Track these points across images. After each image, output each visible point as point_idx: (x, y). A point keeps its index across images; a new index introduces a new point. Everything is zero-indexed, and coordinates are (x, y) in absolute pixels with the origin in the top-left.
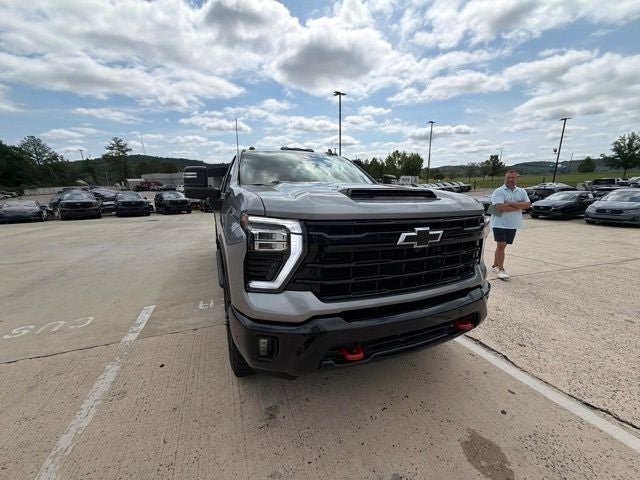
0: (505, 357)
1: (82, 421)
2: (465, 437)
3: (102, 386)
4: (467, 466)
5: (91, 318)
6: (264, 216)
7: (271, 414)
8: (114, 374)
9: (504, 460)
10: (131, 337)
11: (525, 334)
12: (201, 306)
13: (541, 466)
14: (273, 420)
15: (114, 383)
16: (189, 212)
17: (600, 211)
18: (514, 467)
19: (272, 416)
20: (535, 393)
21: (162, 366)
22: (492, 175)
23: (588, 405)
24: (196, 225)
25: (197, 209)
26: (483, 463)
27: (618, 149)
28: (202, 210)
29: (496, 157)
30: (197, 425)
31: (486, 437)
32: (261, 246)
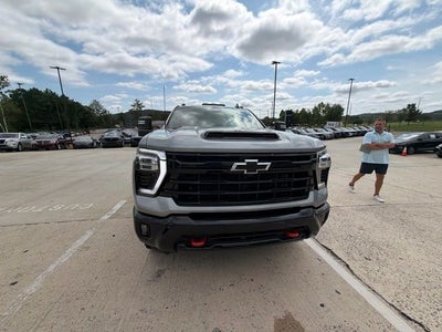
0: (347, 265)
1: (64, 259)
2: (281, 315)
8: (89, 237)
10: (106, 217)
11: (375, 251)
15: (86, 241)
19: (159, 276)
20: (358, 296)
21: (114, 236)
23: (403, 314)
29: (414, 105)
32: (144, 167)
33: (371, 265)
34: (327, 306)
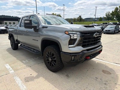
6: (73, 31)
19: (68, 76)
22: (80, 21)
33: (105, 58)
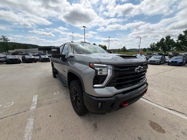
0: (147, 99)
2: (149, 122)
3: (30, 127)
4: (154, 131)
5: (13, 102)
6: (101, 64)
7: (95, 126)
8: (33, 122)
9: (161, 127)
10: (33, 108)
12: (55, 94)
13: (169, 127)
14: (97, 128)
15: (34, 125)
16: (36, 62)
17: (151, 61)
18: (163, 128)
19: (96, 127)
20: (158, 108)
21: (50, 116)
22: (124, 52)
23: (169, 109)
24: (40, 66)
25: (38, 61)
26: (157, 129)
27: (151, 46)
28: (40, 62)
29: (125, 47)
30: (73, 135)
31: (154, 121)
32: (100, 73)
34: (155, 114)
